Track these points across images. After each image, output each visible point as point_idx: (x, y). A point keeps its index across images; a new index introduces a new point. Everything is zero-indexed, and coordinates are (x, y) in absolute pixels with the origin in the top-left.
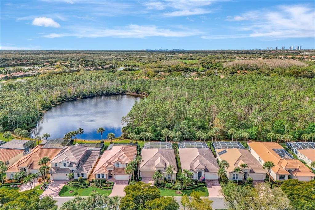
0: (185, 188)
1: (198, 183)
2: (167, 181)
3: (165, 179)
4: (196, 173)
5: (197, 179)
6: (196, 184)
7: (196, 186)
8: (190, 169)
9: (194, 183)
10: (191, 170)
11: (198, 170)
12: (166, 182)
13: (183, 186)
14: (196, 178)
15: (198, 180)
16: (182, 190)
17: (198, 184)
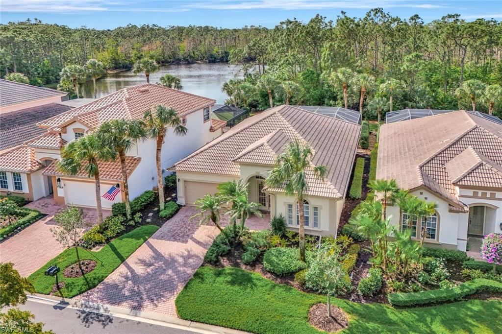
0: (377, 294)
1: (465, 271)
2: (289, 235)
3: (279, 226)
4: (454, 208)
5: (462, 247)
6: (455, 276)
7: (456, 288)
8: (420, 182)
9: (441, 270)
10: (426, 188)
11: (470, 192)
12: (276, 240)
13: (367, 277)
14: (454, 242)
15: (471, 255)
16: (358, 300)
17: (469, 278)
